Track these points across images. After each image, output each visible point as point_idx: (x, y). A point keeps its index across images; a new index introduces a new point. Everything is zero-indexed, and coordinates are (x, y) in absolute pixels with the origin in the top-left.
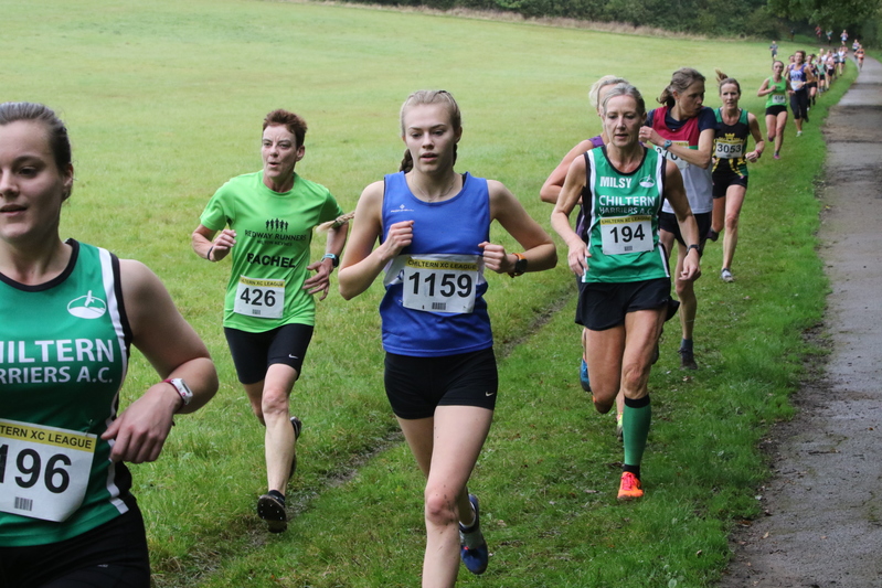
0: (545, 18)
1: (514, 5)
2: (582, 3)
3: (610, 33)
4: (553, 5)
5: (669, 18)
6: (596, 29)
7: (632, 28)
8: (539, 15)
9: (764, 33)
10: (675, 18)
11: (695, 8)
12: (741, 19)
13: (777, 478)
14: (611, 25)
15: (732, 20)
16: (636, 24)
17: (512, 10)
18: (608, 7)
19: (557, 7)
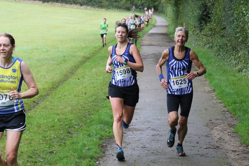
0: (50, 3)
3: (72, 8)
5: (92, 3)
6: (67, 7)
7: (80, 6)
9: (125, 8)
10: (94, 3)
12: (117, 3)
13: (105, 156)
14: (73, 5)
15: (114, 4)
16: (81, 5)
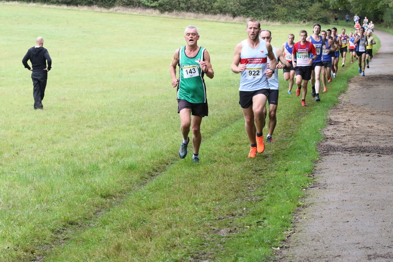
0: (175, 12)
1: (153, 4)
2: (199, 2)
3: (217, 22)
4: (179, 4)
5: (256, 11)
6: (208, 19)
7: (232, 18)
8: (170, 10)
9: (318, 20)
10: (260, 11)
11: (273, 4)
12: (304, 10)
14: (218, 16)
15: (298, 12)
16: (234, 16)
17: (152, 7)
18: (216, 5)
19: (182, 5)
